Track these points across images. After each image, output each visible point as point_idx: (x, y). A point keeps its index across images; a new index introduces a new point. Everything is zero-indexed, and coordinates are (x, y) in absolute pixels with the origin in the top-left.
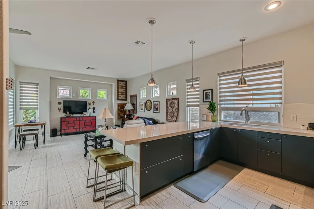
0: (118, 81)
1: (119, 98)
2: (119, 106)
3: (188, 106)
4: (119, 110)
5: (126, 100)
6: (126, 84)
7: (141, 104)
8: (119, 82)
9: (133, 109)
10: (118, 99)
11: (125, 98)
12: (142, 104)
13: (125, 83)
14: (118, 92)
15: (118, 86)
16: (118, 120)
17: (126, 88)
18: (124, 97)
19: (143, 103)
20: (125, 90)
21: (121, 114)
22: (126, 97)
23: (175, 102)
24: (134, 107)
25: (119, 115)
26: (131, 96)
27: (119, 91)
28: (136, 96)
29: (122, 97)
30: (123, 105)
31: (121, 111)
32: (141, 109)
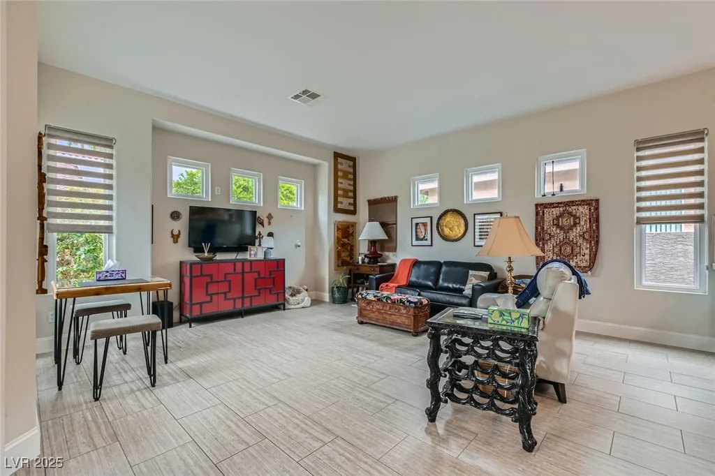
0: (337, 155)
1: (339, 206)
2: (338, 229)
3: (640, 221)
4: (338, 240)
5: (354, 212)
6: (354, 167)
7: (417, 224)
8: (340, 160)
9: (385, 237)
10: (337, 210)
11: (352, 208)
12: (425, 225)
13: (351, 163)
14: (336, 189)
15: (336, 170)
16: (336, 270)
17: (355, 179)
18: (350, 204)
19: (428, 220)
20: (352, 183)
21: (343, 254)
22: (355, 204)
23: (583, 211)
24: (387, 233)
25: (338, 254)
26: (372, 203)
27: (340, 185)
28: (394, 200)
29: (345, 203)
30: (348, 227)
31: (343, 245)
32: (417, 239)
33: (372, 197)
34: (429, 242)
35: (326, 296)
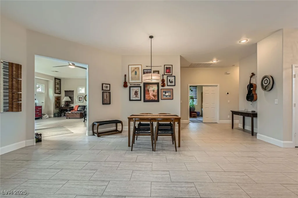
0: (55, 79)
1: (56, 92)
2: (56, 98)
4: (56, 101)
5: (60, 94)
6: (60, 82)
7: (79, 98)
8: (56, 80)
10: (55, 93)
11: (59, 92)
12: (81, 98)
13: (59, 81)
14: (55, 87)
15: (55, 82)
16: (55, 109)
17: (60, 85)
18: (59, 91)
20: (59, 86)
21: (57, 105)
22: (60, 91)
25: (56, 105)
27: (56, 86)
29: (57, 91)
30: (58, 98)
31: (57, 102)
32: (79, 101)
33: (66, 90)
34: (82, 102)
35: (52, 116)
